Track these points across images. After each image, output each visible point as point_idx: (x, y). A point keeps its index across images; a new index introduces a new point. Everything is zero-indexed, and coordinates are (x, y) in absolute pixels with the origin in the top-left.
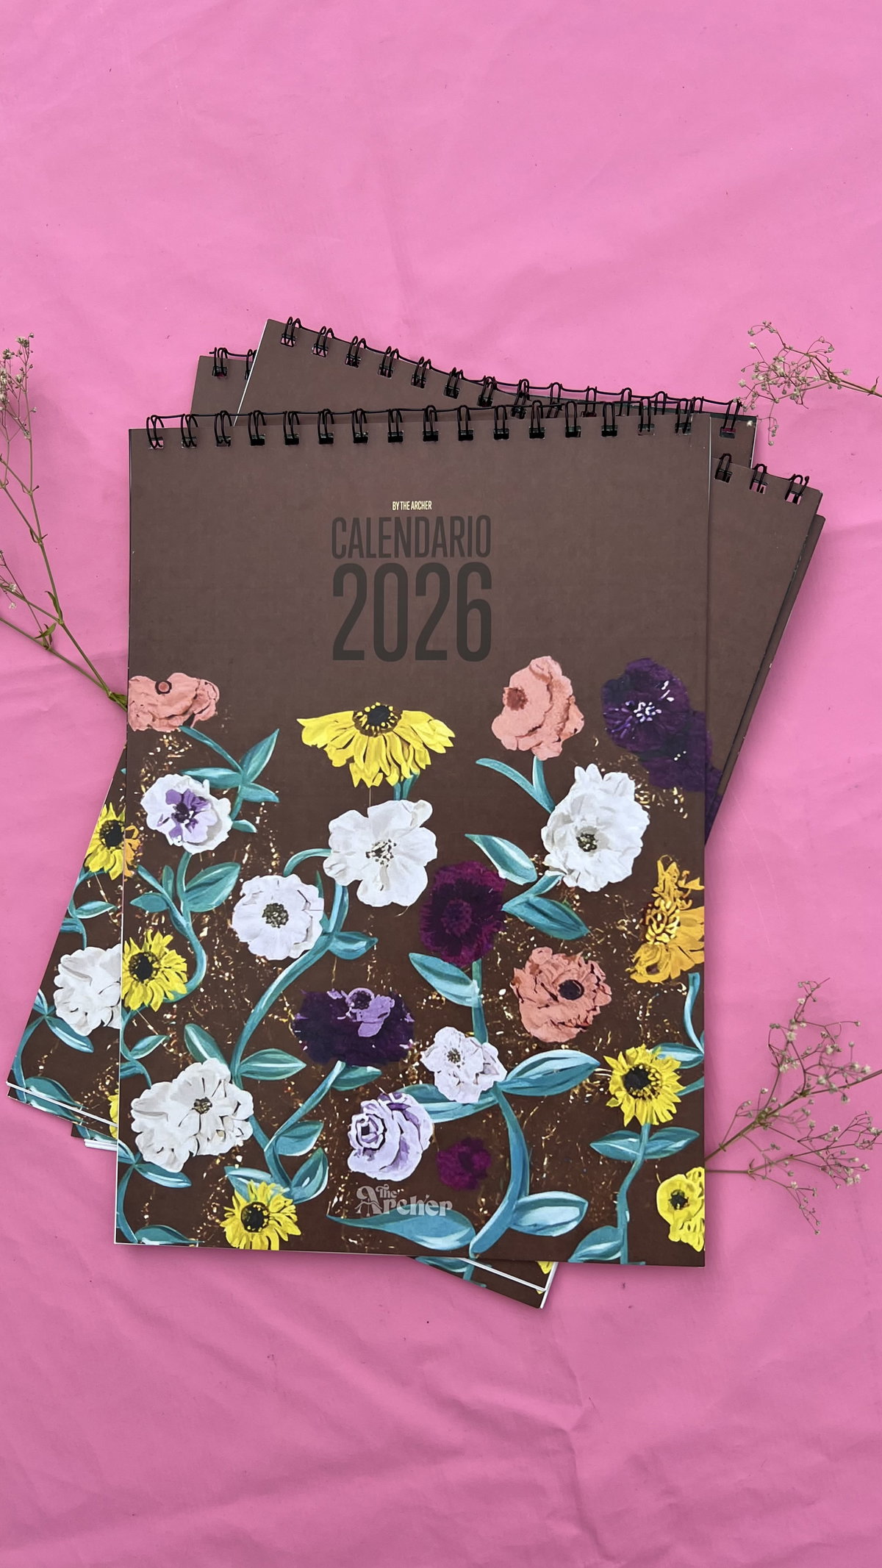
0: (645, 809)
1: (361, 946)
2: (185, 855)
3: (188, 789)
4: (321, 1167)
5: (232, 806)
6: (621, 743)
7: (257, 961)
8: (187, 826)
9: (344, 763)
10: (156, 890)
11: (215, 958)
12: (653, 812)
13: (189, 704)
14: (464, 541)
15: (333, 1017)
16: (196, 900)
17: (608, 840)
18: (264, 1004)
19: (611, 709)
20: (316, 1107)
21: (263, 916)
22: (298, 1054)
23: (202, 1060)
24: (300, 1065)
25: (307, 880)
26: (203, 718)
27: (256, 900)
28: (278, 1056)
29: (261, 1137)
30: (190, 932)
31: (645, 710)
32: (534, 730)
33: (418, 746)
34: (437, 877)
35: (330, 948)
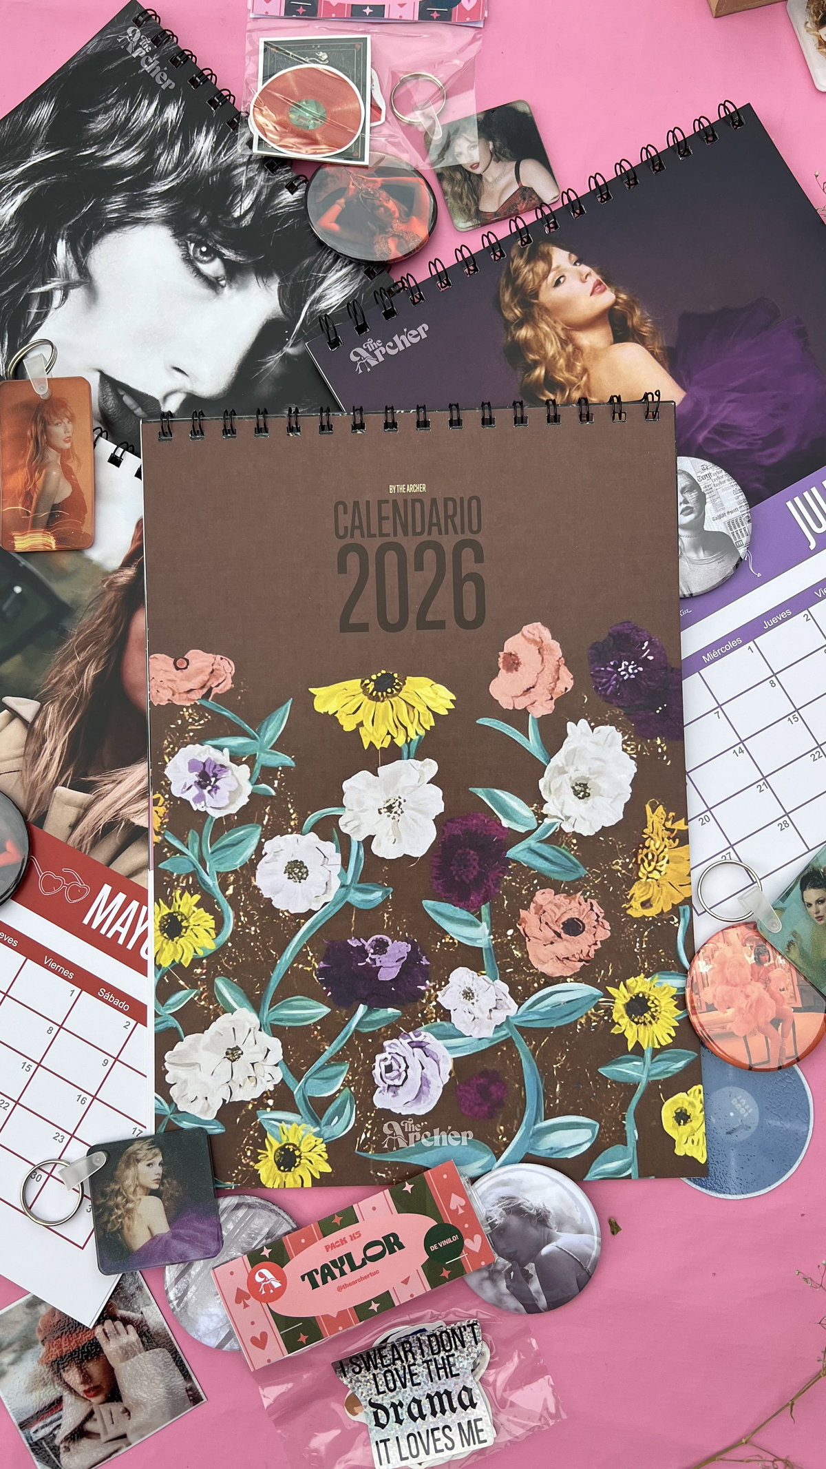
0: (632, 758)
1: (377, 896)
2: (209, 819)
3: (209, 758)
4: (348, 1106)
5: (251, 772)
6: (607, 699)
7: (281, 914)
8: (209, 792)
9: (354, 727)
10: (182, 853)
11: (241, 914)
12: (640, 761)
13: (206, 679)
14: (457, 520)
15: (354, 964)
16: (222, 861)
17: (600, 788)
18: (289, 955)
19: (597, 669)
20: (342, 1049)
21: (285, 873)
22: (321, 999)
23: (232, 1011)
24: (325, 1010)
25: (325, 837)
26: (220, 690)
27: (278, 858)
28: (304, 1003)
29: (291, 1081)
30: (217, 891)
31: (628, 669)
32: (528, 690)
33: (423, 710)
34: (445, 829)
35: (348, 899)
